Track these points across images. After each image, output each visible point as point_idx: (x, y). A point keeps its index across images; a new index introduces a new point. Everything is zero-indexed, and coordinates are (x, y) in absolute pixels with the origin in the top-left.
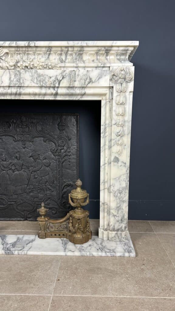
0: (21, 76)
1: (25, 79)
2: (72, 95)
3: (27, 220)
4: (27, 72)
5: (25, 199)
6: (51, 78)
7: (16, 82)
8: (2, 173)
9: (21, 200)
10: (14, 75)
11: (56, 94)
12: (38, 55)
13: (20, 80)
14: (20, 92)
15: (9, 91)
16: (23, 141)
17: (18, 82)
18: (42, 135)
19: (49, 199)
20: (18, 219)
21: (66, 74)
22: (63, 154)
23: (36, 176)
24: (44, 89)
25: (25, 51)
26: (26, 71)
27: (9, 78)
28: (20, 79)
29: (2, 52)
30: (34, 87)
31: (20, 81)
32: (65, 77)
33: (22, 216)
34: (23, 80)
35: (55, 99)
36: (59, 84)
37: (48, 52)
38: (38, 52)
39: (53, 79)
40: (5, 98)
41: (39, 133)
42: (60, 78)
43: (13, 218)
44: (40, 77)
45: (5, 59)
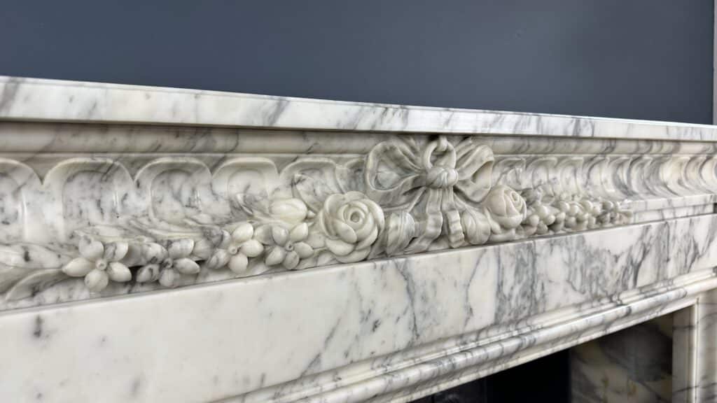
0: (538, 270)
1: (550, 281)
4: (556, 248)
6: (616, 261)
7: (520, 302)
10: (513, 271)
12: (565, 169)
13: (532, 287)
17: (525, 300)
21: (651, 237)
26: (552, 245)
28: (534, 282)
31: (532, 291)
32: (648, 248)
34: (543, 285)
36: (635, 278)
38: (575, 157)
39: (623, 261)
44: (591, 262)
45: (474, 194)
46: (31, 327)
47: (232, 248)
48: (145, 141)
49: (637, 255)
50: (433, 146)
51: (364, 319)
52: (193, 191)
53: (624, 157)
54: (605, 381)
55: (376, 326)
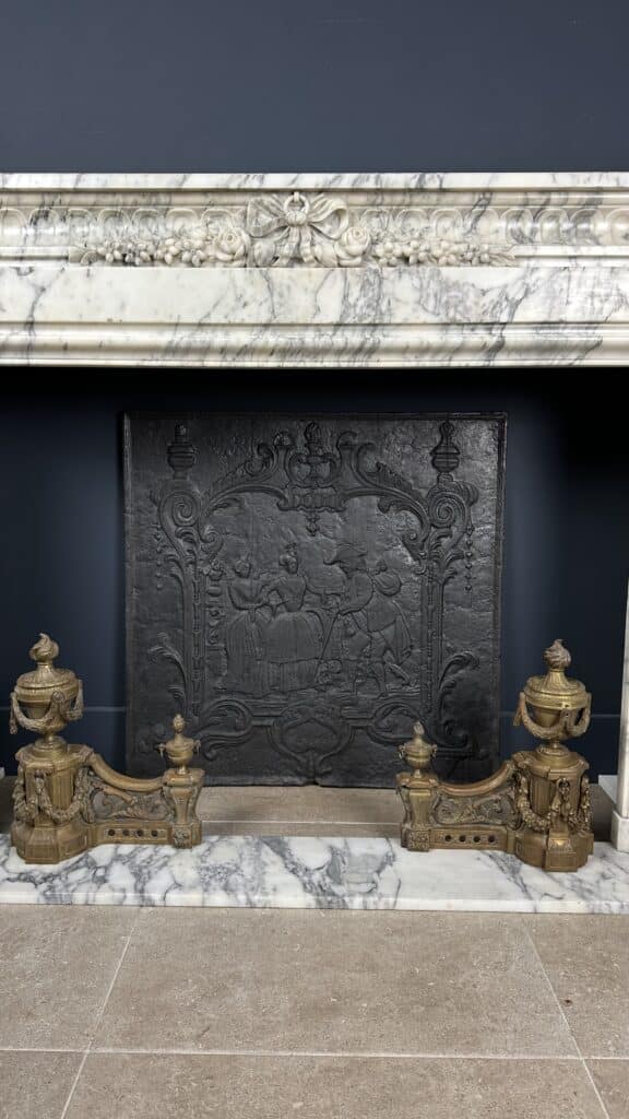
0: (384, 290)
1: (397, 300)
2: (553, 348)
3: (316, 783)
4: (406, 277)
5: (311, 709)
6: (484, 294)
7: (364, 310)
8: (236, 617)
9: (299, 711)
10: (358, 288)
11: (499, 347)
12: (439, 220)
13: (377, 301)
14: (374, 344)
15: (339, 340)
16: (310, 507)
17: (370, 310)
18: (378, 490)
19: (394, 708)
20: (286, 779)
22: (447, 553)
23: (351, 630)
24: (455, 332)
25: (399, 205)
26: (400, 273)
27: (342, 297)
28: (379, 298)
29: (324, 207)
30: (425, 324)
31: (378, 304)
32: (533, 289)
33: (298, 769)
34: (389, 302)
35: (486, 363)
36: (512, 314)
37: (478, 209)
38: (445, 209)
39: (493, 296)
40: (318, 365)
41: (368, 482)
42: (515, 293)
43: (266, 774)
44: (448, 291)
45: (330, 232)
46: (86, 272)
47: (165, 249)
48: (130, 199)
51: (238, 299)
52: (157, 227)
55: (245, 305)
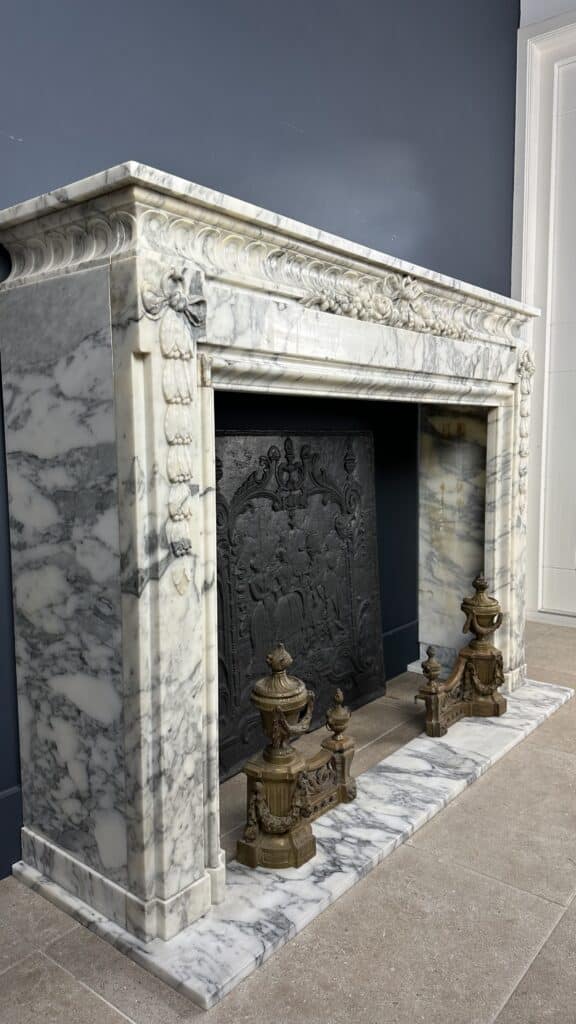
0: (437, 351)
1: (441, 359)
4: (443, 344)
6: (466, 359)
10: (428, 348)
12: (444, 308)
16: (290, 506)
18: (322, 489)
21: (481, 354)
25: (437, 295)
26: (441, 341)
27: (423, 353)
30: (447, 376)
31: (435, 361)
32: (479, 359)
34: (438, 359)
35: (458, 402)
36: (474, 373)
37: (459, 304)
38: (450, 302)
39: (469, 361)
41: (317, 483)
44: (456, 355)
48: (335, 257)
49: (475, 362)
50: (405, 279)
51: (384, 349)
53: (469, 308)
54: (443, 487)
55: (387, 354)
